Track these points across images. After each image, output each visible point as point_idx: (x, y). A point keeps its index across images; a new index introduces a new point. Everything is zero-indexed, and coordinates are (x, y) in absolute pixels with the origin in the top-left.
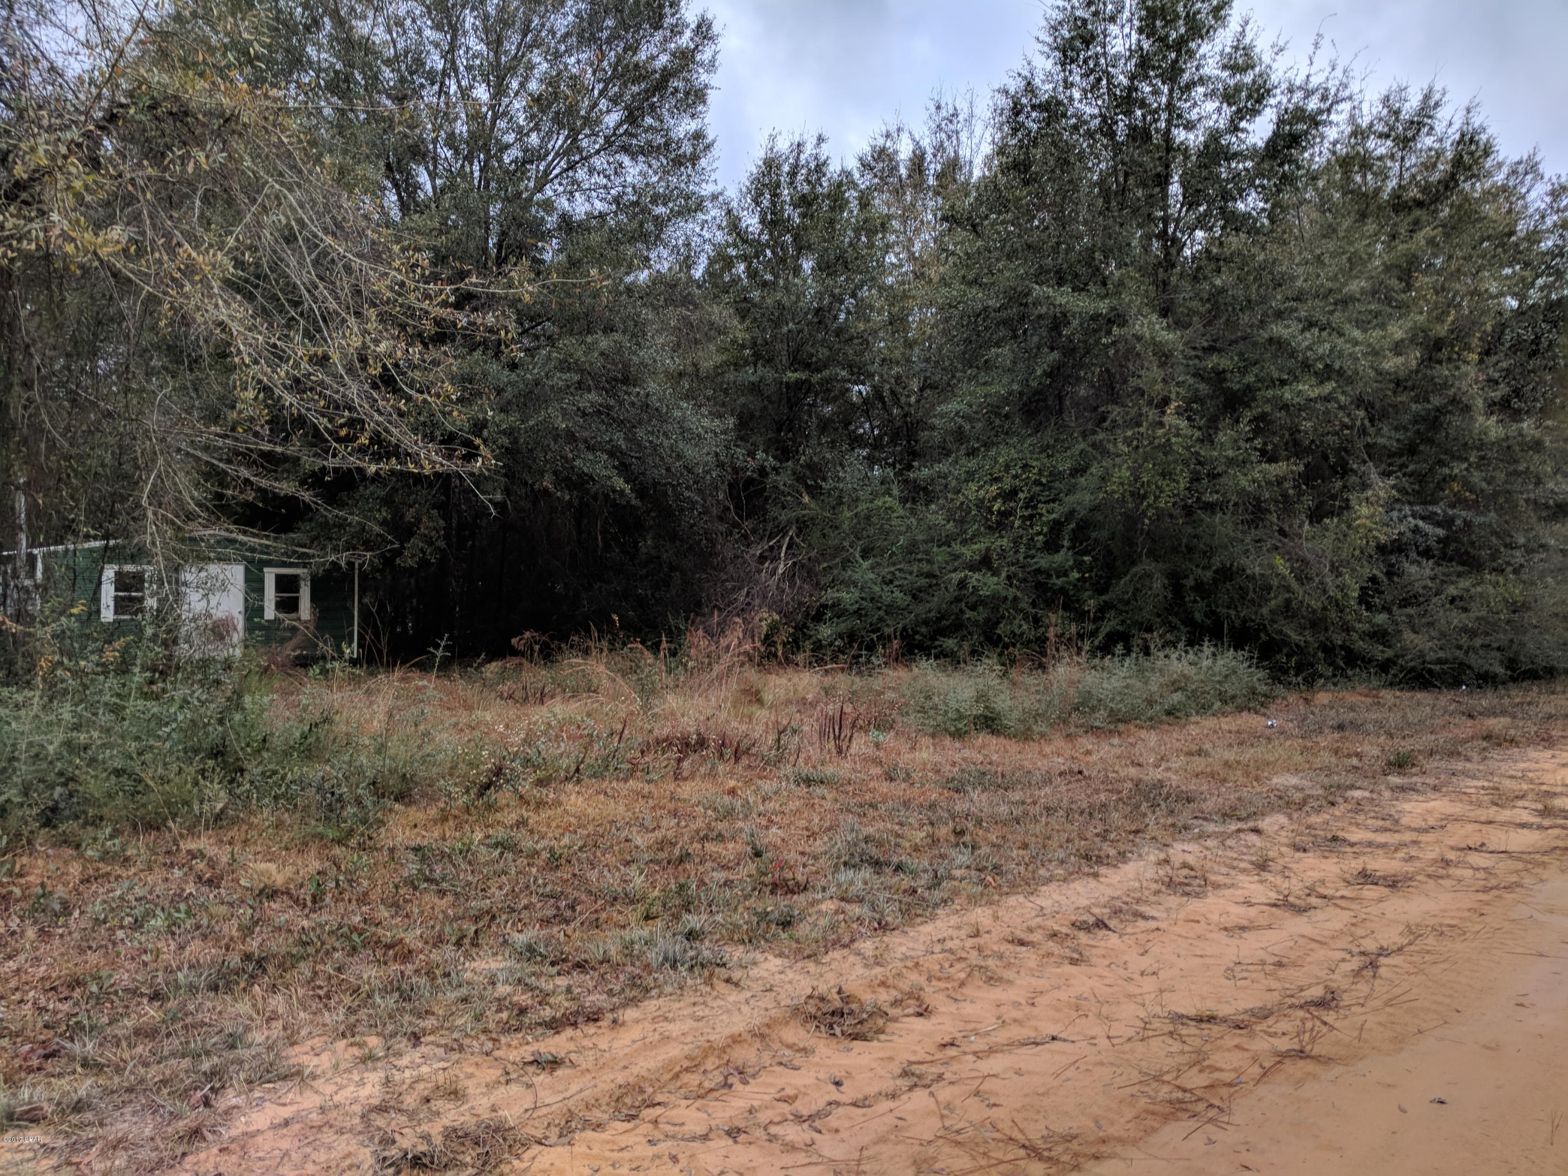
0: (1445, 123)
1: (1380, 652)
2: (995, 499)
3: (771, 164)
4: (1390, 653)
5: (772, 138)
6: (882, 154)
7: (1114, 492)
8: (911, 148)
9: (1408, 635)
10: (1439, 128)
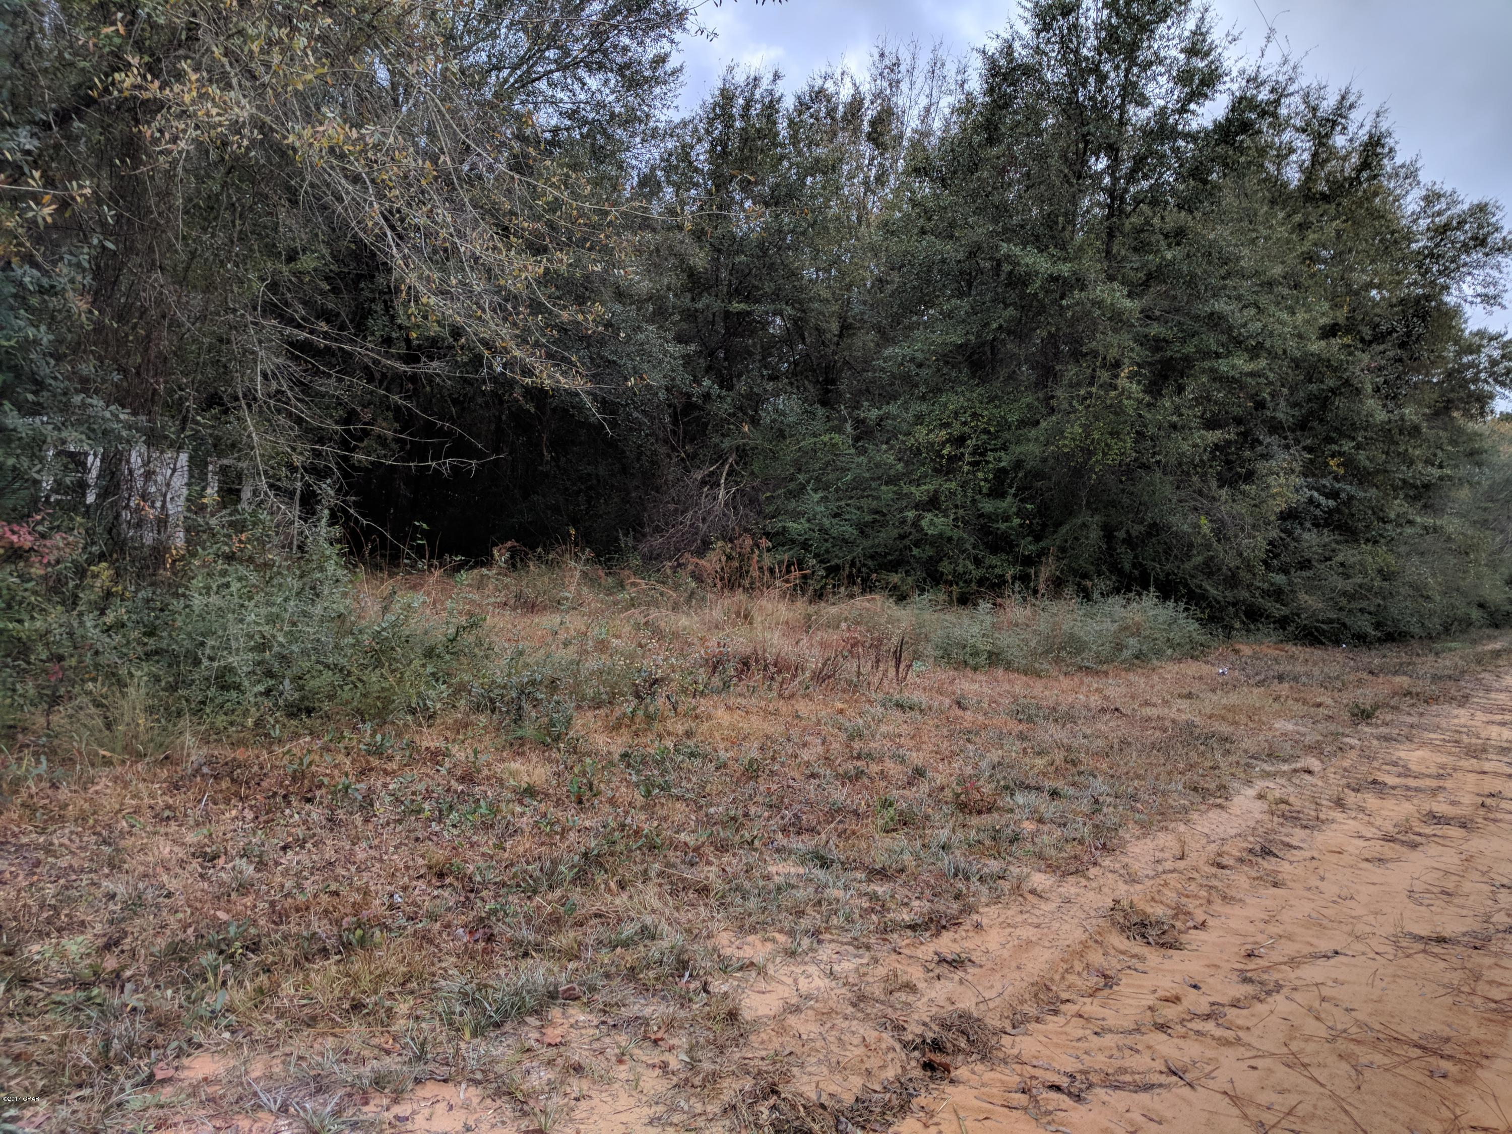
0: (1357, 124)
1: (1276, 609)
2: (943, 444)
3: (727, 96)
4: (1285, 611)
5: (730, 69)
6: (819, 94)
7: (1065, 446)
8: (852, 92)
9: (1303, 597)
10: (1351, 129)
